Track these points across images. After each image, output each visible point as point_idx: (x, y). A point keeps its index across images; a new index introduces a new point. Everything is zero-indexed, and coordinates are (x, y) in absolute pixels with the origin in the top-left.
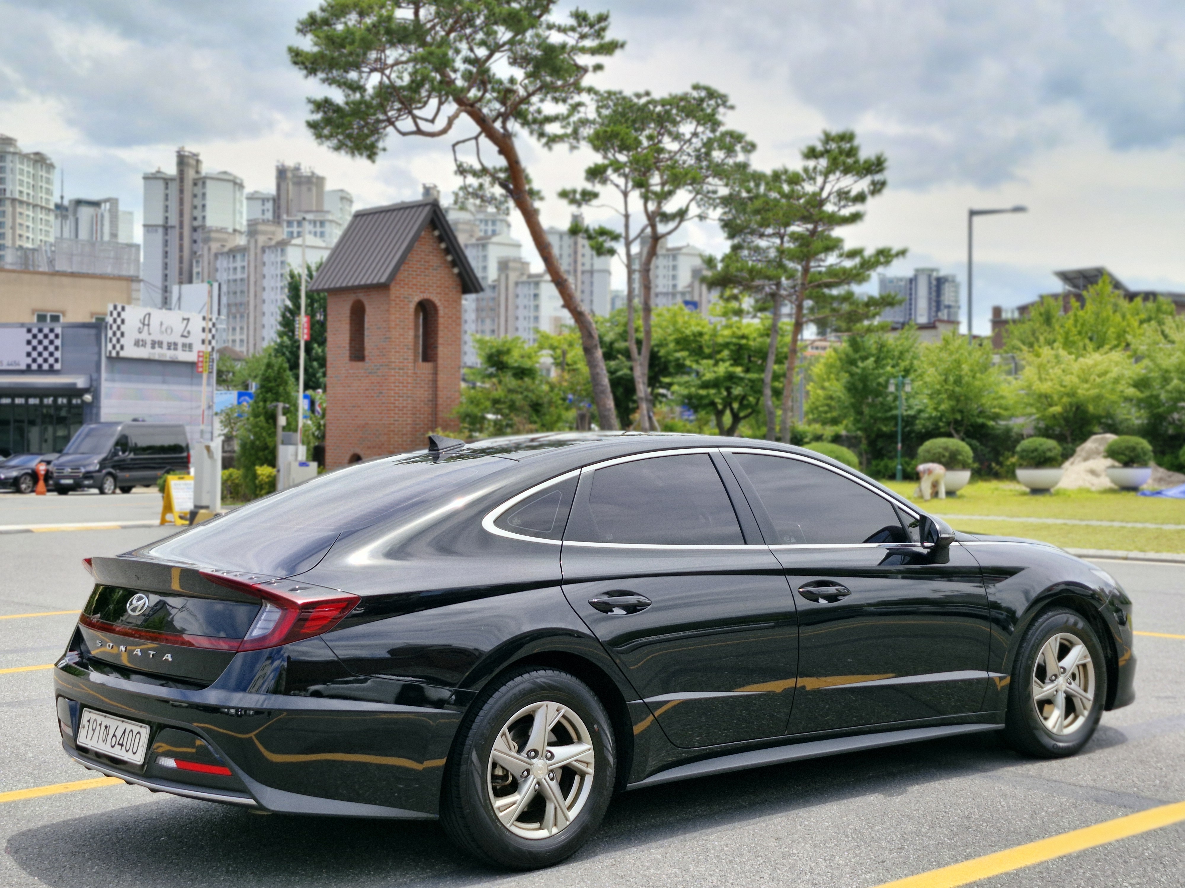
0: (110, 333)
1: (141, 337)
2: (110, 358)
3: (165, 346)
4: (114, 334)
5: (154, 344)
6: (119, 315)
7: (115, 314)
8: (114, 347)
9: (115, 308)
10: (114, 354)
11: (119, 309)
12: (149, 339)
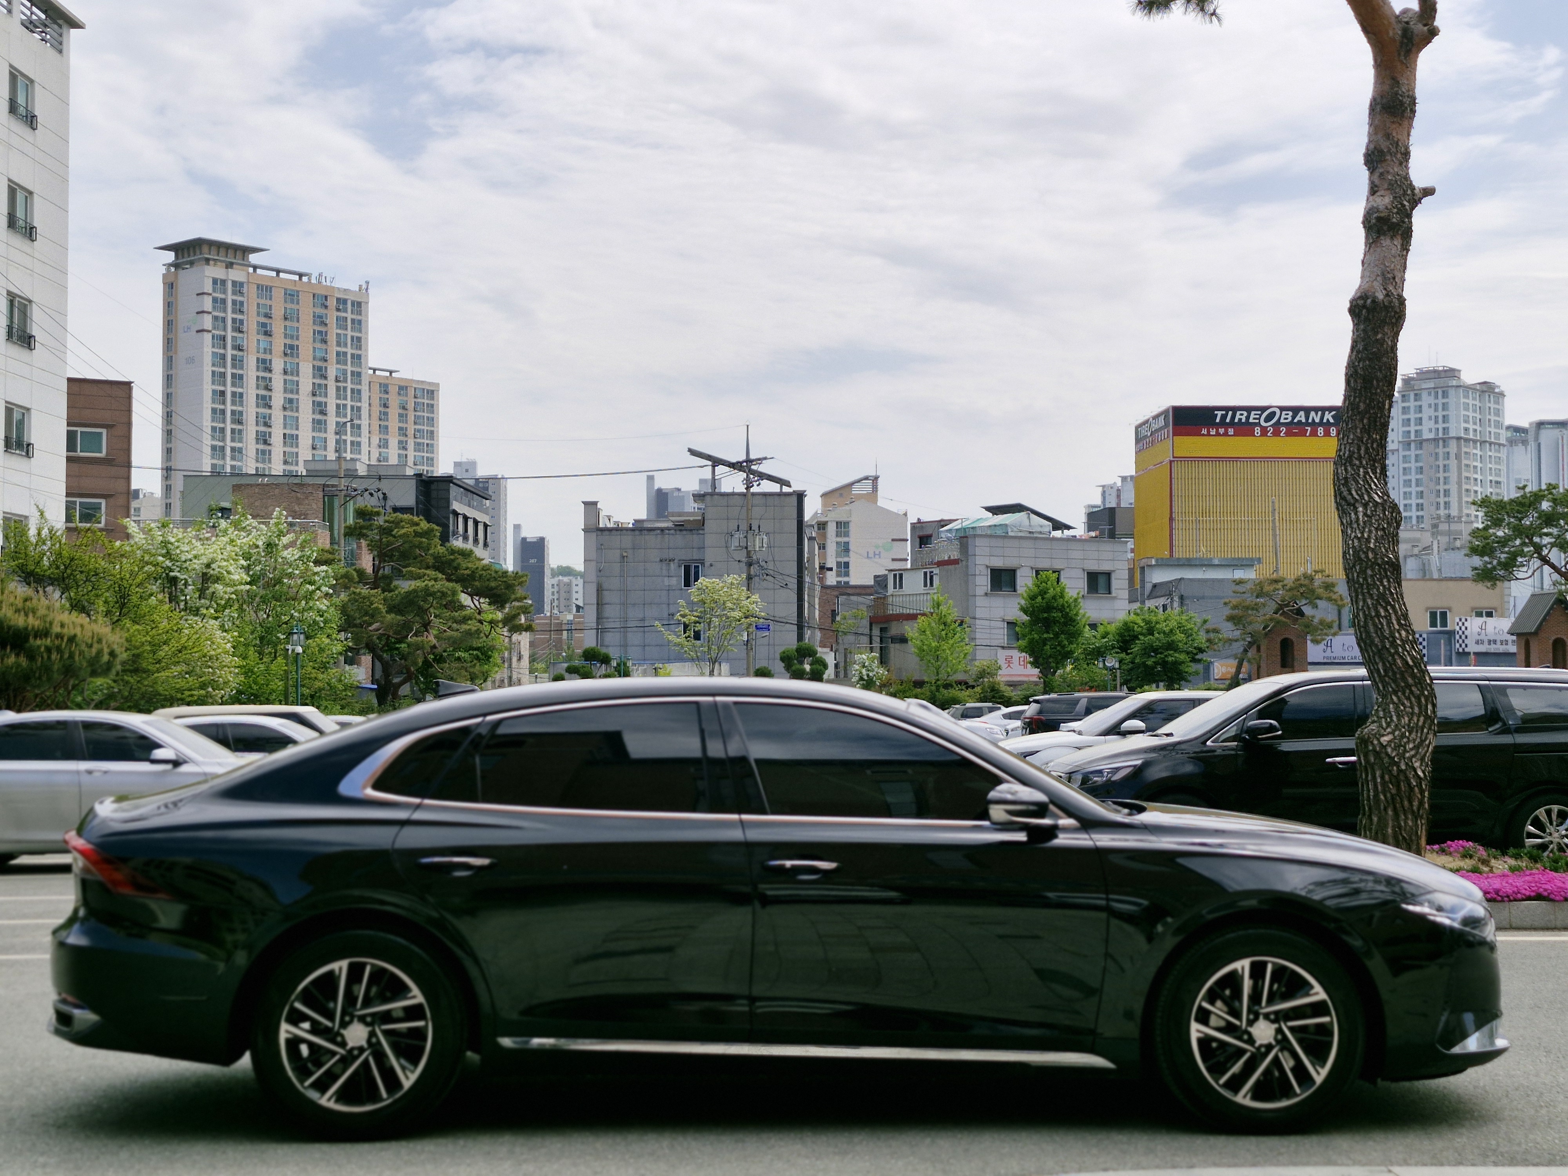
0: (1457, 637)
1: (1479, 638)
2: (1458, 653)
3: (1499, 643)
4: (1460, 637)
5: (1490, 642)
6: (1463, 624)
7: (1460, 624)
8: (1461, 646)
9: (1460, 620)
10: (1461, 650)
11: (1463, 620)
12: (1486, 639)
